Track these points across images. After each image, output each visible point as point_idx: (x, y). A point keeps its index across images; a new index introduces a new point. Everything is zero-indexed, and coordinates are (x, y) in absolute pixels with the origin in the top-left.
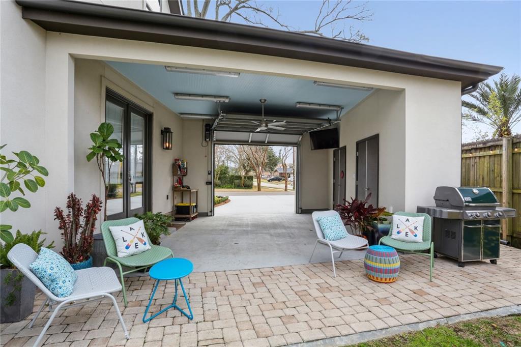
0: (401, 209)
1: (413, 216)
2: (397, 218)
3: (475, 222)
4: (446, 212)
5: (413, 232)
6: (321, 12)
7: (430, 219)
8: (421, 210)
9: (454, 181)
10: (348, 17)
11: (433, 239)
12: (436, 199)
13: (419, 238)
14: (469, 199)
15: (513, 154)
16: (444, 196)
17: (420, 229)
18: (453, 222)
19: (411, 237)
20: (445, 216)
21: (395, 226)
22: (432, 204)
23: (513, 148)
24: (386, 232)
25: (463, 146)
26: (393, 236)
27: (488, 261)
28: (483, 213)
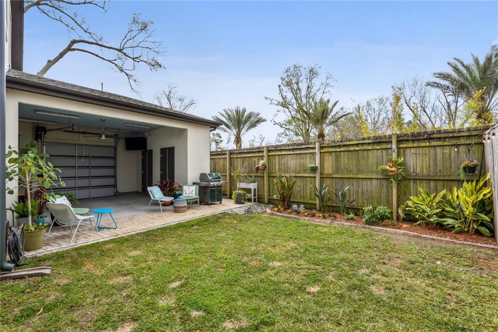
0: (186, 184)
1: (191, 186)
2: (185, 188)
3: (214, 187)
4: (204, 184)
5: (191, 193)
6: (126, 37)
7: (198, 187)
8: (194, 184)
9: (207, 171)
10: (147, 48)
11: (199, 195)
12: (200, 179)
13: (194, 195)
14: (211, 178)
15: (231, 158)
16: (203, 177)
17: (194, 191)
18: (206, 187)
19: (191, 195)
20: (203, 185)
21: (184, 191)
22: (199, 181)
23: (230, 155)
24: (181, 195)
25: (211, 152)
26: (184, 195)
27: (219, 202)
28: (216, 184)
